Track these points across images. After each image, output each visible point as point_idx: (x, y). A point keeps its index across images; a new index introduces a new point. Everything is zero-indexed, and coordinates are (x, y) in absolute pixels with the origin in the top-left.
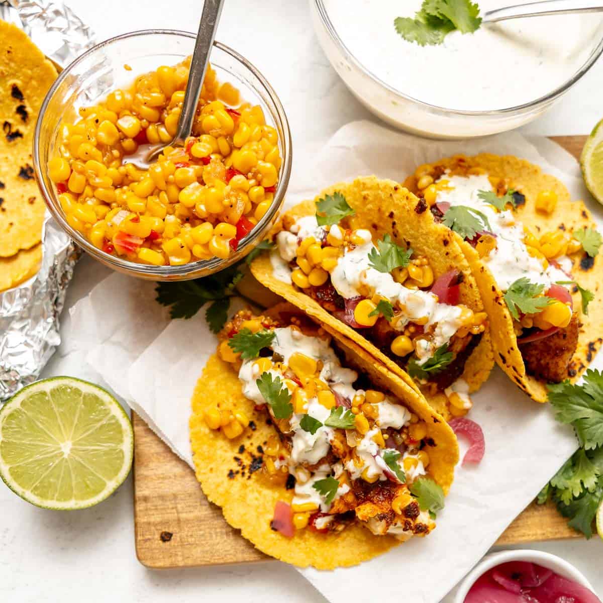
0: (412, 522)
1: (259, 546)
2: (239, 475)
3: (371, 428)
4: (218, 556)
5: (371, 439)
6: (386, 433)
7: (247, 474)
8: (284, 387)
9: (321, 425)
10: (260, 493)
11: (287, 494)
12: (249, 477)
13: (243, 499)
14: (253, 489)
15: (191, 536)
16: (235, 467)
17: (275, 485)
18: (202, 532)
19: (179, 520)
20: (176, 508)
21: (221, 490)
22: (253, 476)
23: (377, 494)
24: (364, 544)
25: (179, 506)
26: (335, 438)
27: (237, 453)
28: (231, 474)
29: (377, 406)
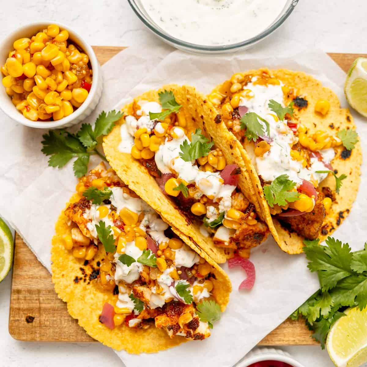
0: (192, 332)
1: (89, 333)
2: (82, 281)
3: (169, 266)
4: (64, 336)
5: (167, 274)
6: (181, 270)
7: (88, 281)
8: (112, 233)
9: (135, 261)
10: (95, 294)
11: (114, 298)
12: (89, 283)
13: (83, 297)
14: (91, 292)
15: (48, 320)
16: (80, 275)
17: (105, 291)
18: (55, 319)
19: (40, 309)
20: (39, 299)
21: (68, 290)
22: (91, 282)
23: (170, 310)
24: (163, 338)
25: (41, 298)
26: (143, 270)
27: (82, 265)
28: (77, 280)
29: (175, 252)
